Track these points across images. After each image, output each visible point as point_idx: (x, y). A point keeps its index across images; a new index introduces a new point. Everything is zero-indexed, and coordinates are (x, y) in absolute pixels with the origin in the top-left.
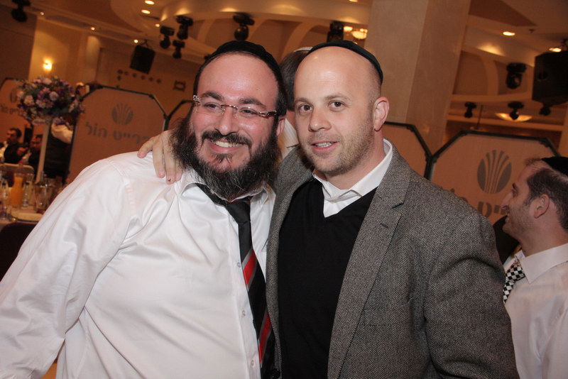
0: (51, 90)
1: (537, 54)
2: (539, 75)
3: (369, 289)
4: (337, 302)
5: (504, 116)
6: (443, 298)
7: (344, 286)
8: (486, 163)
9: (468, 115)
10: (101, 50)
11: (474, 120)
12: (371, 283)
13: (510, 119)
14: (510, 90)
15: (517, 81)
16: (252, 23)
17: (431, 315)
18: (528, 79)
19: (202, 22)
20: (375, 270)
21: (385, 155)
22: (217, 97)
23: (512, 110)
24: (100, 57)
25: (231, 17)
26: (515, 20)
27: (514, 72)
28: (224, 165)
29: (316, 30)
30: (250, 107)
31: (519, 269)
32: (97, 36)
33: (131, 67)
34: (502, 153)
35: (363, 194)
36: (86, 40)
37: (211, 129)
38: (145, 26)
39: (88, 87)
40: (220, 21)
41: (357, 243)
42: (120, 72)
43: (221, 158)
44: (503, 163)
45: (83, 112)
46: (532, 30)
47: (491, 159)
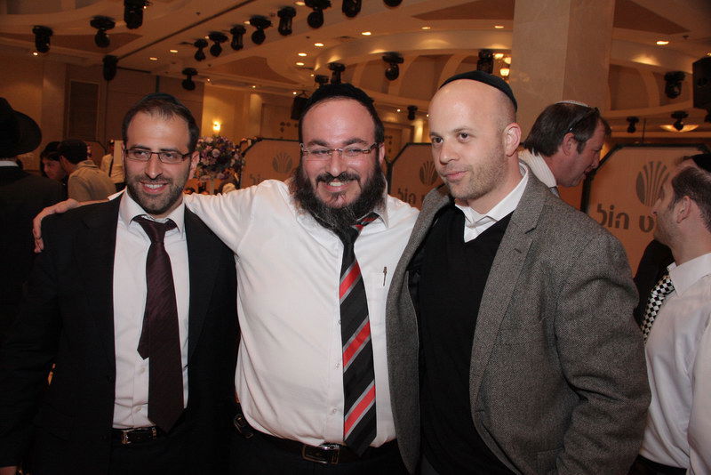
0: (213, 148)
1: (694, 61)
2: (698, 81)
3: (504, 311)
4: (475, 324)
5: (669, 127)
6: (571, 317)
7: (482, 310)
8: (644, 176)
9: (632, 130)
10: (263, 105)
11: (637, 134)
12: (505, 306)
13: (675, 129)
14: (672, 100)
15: (676, 89)
16: (401, 60)
17: (560, 334)
18: (688, 86)
19: (355, 65)
20: (509, 294)
21: (522, 177)
22: (322, 144)
23: (676, 120)
24: (262, 112)
25: (381, 58)
26: (667, 28)
27: (672, 81)
28: (340, 201)
29: (467, 61)
30: (355, 146)
31: (668, 281)
32: (258, 93)
33: (292, 118)
34: (660, 163)
35: (499, 218)
36: (249, 98)
37: (323, 172)
38: (301, 77)
39: (250, 142)
40: (372, 63)
41: (493, 268)
42: (282, 124)
43: (336, 195)
44: (661, 175)
45: (244, 165)
46: (685, 37)
47: (649, 171)
